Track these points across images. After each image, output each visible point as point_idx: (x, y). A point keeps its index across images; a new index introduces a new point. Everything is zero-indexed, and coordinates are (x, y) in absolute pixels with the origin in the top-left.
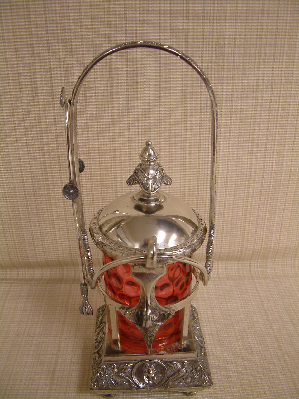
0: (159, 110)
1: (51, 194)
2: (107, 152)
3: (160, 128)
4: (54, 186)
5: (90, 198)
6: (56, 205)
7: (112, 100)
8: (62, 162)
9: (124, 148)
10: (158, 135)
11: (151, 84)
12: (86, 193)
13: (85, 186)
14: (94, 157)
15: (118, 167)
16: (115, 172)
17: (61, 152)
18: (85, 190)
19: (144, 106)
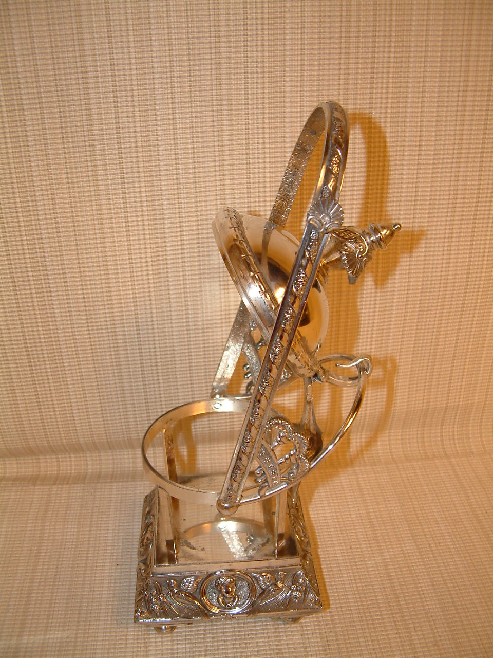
0: (176, 196)
1: (6, 343)
2: (94, 271)
3: (180, 227)
4: (9, 329)
5: (72, 347)
6: (16, 360)
7: (95, 183)
8: (20, 290)
9: (121, 262)
10: (179, 238)
11: (161, 153)
12: (63, 339)
13: (61, 327)
14: (73, 280)
15: (113, 294)
16: (109, 302)
17: (16, 273)
18: (63, 335)
19: (151, 191)
